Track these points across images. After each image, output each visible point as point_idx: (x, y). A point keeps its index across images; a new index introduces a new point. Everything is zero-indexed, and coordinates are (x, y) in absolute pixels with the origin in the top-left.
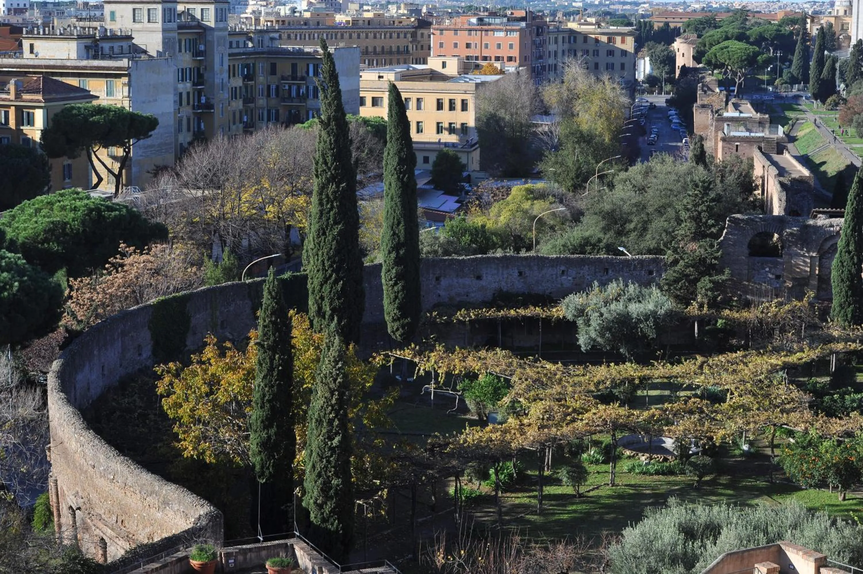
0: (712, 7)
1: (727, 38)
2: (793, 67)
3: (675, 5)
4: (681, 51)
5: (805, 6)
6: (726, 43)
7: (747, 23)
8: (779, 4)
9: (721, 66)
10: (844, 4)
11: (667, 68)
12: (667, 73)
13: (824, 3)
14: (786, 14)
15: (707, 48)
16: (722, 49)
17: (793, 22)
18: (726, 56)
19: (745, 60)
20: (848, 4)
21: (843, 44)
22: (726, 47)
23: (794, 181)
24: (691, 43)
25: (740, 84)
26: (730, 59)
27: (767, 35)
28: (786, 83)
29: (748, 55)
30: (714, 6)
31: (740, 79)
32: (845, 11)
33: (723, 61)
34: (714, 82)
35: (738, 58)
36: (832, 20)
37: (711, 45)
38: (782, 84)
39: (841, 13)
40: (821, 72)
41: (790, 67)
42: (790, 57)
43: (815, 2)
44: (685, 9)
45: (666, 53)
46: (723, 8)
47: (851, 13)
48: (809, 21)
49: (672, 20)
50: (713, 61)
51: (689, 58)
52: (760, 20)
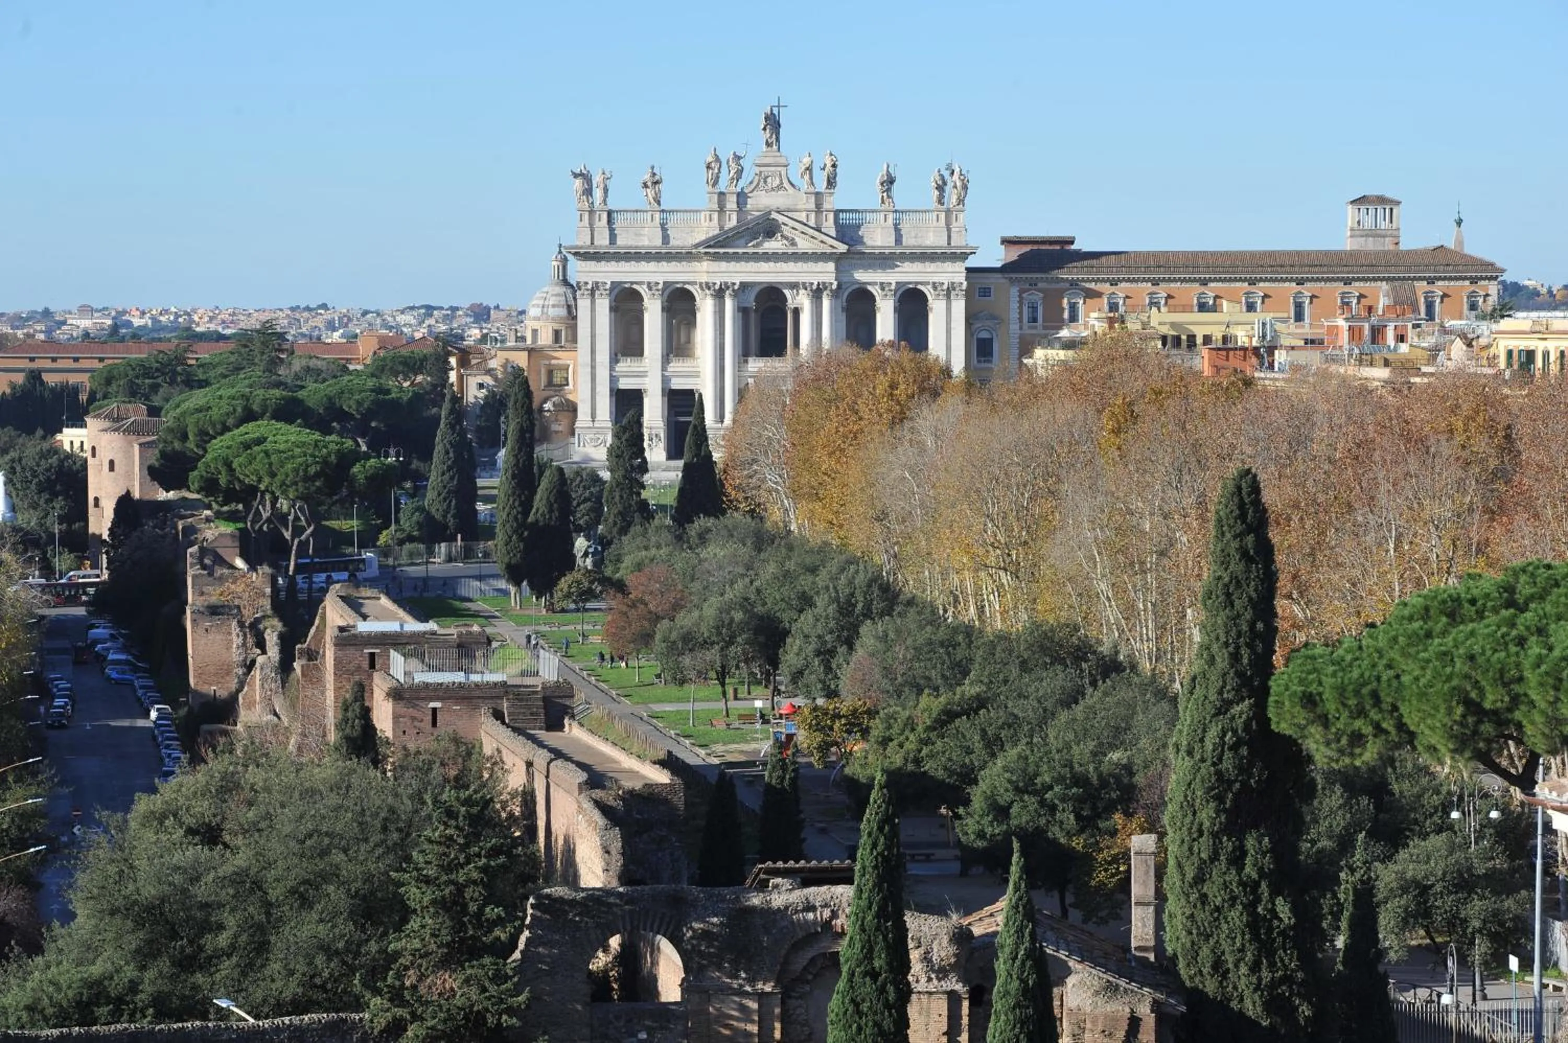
0: (129, 324)
1: (249, 416)
2: (431, 495)
3: (18, 320)
4: (105, 455)
5: (402, 319)
6: (252, 430)
7: (282, 371)
8: (328, 316)
9: (249, 494)
10: (552, 312)
11: (59, 503)
12: (61, 520)
13: (454, 309)
14: (383, 343)
15: (191, 444)
16: (247, 446)
17: (411, 365)
18: (259, 465)
19: (317, 475)
20: (563, 312)
21: (555, 427)
22: (260, 441)
23: (631, 797)
24: (134, 430)
25: (303, 546)
26: (273, 475)
27: (349, 405)
28: (411, 539)
29: (325, 462)
30: (137, 322)
31: (298, 531)
32: (557, 334)
33: (251, 480)
34: (229, 542)
35: (296, 470)
36: (521, 360)
37: (205, 437)
38: (401, 543)
39: (545, 339)
40: (527, 506)
41: (418, 492)
42: (415, 464)
43: (430, 309)
44: (48, 332)
45: (54, 460)
46: (164, 328)
47: (574, 340)
48: (453, 361)
49: (48, 364)
50: (223, 480)
51: (129, 475)
52: (313, 363)
